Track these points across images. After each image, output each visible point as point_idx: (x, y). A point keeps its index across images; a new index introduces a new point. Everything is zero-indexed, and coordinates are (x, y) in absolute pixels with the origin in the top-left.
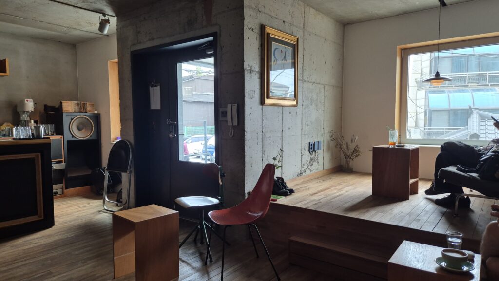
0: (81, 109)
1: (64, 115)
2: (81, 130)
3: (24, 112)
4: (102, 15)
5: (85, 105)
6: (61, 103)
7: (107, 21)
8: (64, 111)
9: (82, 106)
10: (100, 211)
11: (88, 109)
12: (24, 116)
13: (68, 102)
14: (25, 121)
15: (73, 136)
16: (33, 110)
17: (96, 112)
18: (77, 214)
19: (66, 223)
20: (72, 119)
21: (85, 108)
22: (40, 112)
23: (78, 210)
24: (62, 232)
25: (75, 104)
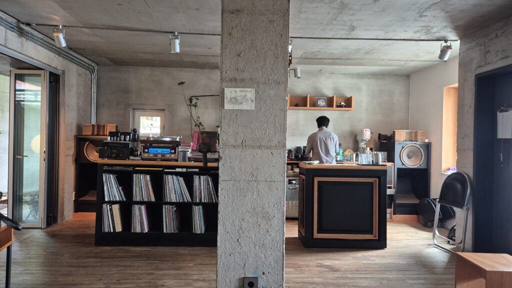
0: (413, 137)
1: (396, 143)
2: (411, 158)
3: (362, 140)
4: (443, 42)
5: (416, 133)
6: (394, 132)
7: (449, 47)
8: (396, 140)
9: (413, 134)
10: (430, 245)
11: (419, 137)
12: (362, 143)
13: (400, 131)
14: (363, 148)
15: (403, 164)
16: (369, 139)
17: (427, 141)
18: (406, 242)
19: (397, 248)
20: (403, 148)
21: (416, 136)
22: (375, 141)
23: (407, 238)
24: (394, 256)
25: (407, 133)
